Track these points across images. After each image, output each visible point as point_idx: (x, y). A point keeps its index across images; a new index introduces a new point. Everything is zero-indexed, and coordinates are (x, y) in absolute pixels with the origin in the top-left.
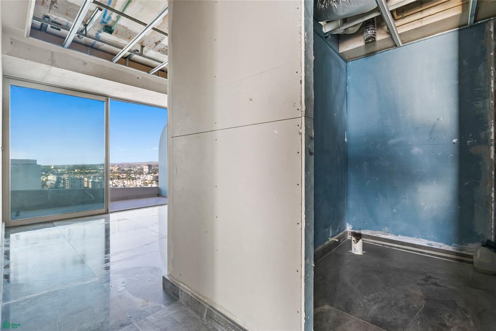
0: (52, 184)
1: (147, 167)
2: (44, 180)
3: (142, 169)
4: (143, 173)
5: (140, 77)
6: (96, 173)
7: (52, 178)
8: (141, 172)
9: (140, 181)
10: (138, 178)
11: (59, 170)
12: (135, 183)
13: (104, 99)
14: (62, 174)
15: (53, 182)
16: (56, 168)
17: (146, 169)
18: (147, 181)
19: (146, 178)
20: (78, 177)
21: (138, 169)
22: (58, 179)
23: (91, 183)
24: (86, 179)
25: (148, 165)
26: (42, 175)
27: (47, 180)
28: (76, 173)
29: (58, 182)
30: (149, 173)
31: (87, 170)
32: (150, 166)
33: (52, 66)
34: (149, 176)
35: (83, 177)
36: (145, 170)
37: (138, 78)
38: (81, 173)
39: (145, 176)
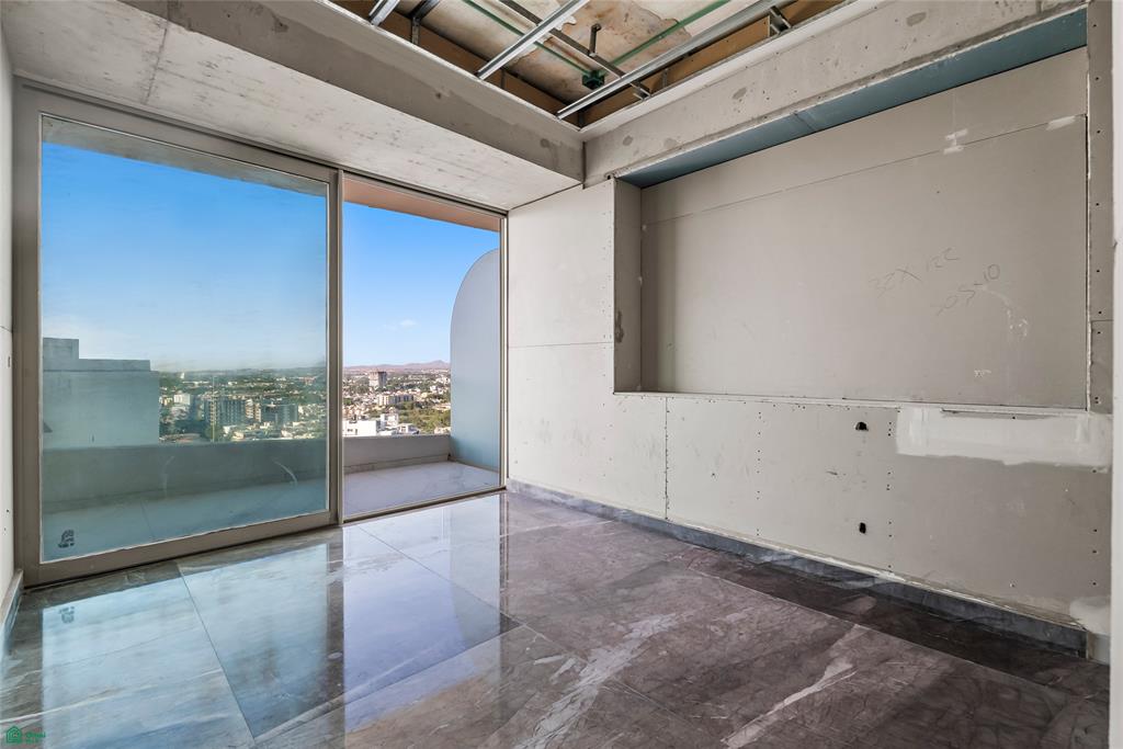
0: (182, 411)
1: (377, 377)
2: (166, 403)
3: (367, 381)
4: (367, 390)
5: (445, 94)
6: (269, 389)
7: (182, 400)
8: (364, 390)
9: (362, 406)
10: (359, 400)
11: (196, 383)
12: (351, 412)
13: (325, 174)
14: (202, 390)
15: (184, 408)
16: (190, 377)
17: (374, 383)
18: (377, 408)
19: (375, 401)
20: (234, 398)
21: (359, 382)
22: (194, 400)
23: (260, 411)
24: (250, 402)
25: (381, 374)
26: (162, 393)
27: (172, 403)
28: (230, 389)
29: (194, 407)
30: (381, 390)
31: (253, 382)
32: (382, 374)
33: (170, 19)
34: (380, 396)
35: (243, 398)
36: (371, 383)
37: (439, 96)
38: (240, 390)
39: (372, 396)
